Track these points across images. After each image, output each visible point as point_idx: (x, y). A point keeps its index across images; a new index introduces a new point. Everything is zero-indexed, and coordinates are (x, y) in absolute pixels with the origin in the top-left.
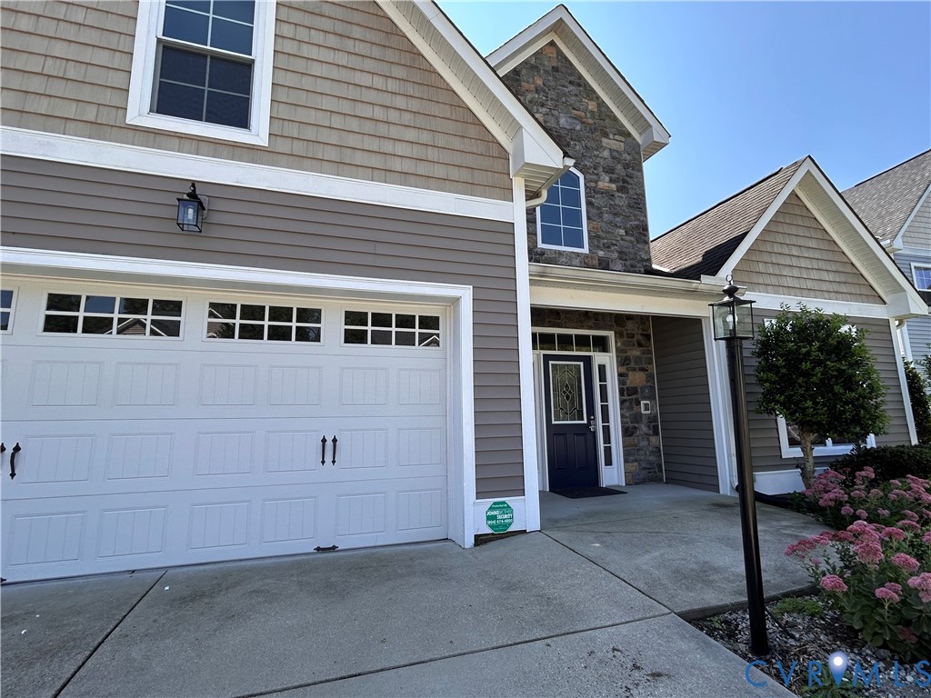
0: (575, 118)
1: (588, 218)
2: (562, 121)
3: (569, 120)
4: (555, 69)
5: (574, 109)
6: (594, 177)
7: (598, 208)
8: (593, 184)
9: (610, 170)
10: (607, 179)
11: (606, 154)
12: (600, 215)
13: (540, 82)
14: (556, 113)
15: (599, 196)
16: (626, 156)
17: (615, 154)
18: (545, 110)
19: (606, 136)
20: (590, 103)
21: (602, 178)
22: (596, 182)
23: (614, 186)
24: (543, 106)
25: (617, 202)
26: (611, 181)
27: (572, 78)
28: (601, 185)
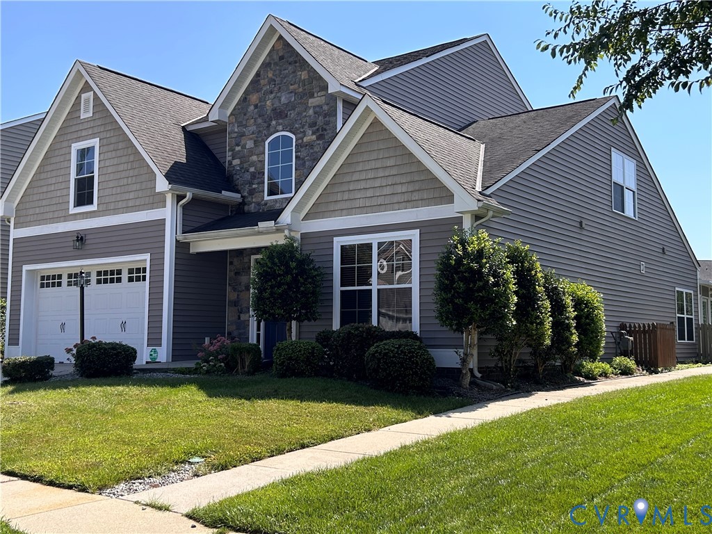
0: (291, 92)
1: (296, 170)
2: (283, 100)
3: (288, 96)
4: (281, 58)
5: (291, 85)
6: (301, 135)
7: (303, 159)
8: (300, 141)
9: (313, 124)
10: (311, 132)
11: (311, 112)
12: (304, 164)
13: (270, 75)
14: (279, 95)
15: (304, 149)
16: (325, 108)
17: (317, 109)
18: (273, 95)
19: (312, 96)
20: (303, 73)
21: (307, 133)
22: (302, 139)
23: (314, 137)
24: (271, 93)
25: (315, 149)
26: (313, 133)
27: (291, 59)
28: (305, 140)
